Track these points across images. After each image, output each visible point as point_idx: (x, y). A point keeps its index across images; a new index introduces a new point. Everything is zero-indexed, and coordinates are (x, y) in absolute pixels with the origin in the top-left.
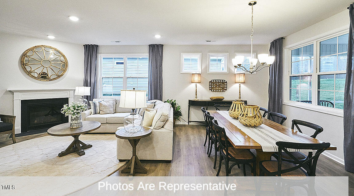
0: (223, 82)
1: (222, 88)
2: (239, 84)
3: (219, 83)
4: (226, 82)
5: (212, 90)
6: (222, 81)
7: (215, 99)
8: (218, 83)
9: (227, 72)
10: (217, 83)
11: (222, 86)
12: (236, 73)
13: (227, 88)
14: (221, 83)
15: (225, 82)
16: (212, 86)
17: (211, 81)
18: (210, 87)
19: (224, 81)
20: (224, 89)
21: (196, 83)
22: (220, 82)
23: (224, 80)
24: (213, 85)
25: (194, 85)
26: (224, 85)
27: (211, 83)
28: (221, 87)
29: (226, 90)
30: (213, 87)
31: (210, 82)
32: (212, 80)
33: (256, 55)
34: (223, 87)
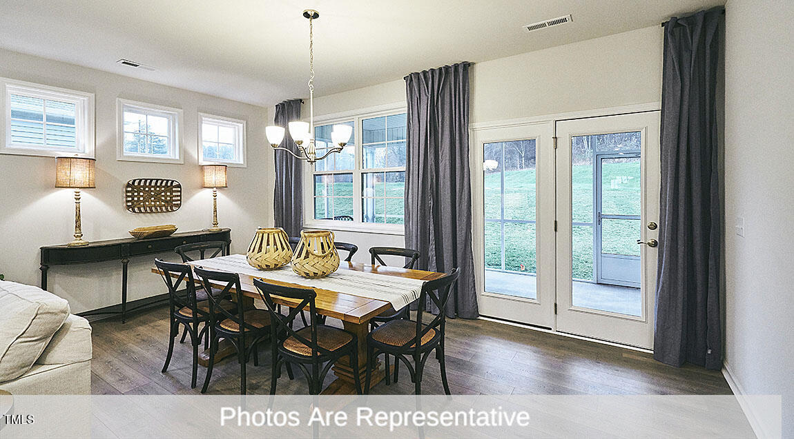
0: (169, 184)
1: (166, 202)
2: (212, 190)
3: (158, 189)
4: (179, 186)
5: (136, 209)
6: (167, 183)
7: (152, 235)
8: (152, 189)
9: (177, 157)
10: (150, 189)
11: (166, 196)
12: (202, 162)
13: (180, 200)
14: (163, 189)
15: (175, 187)
16: (133, 197)
17: (131, 183)
18: (129, 201)
19: (172, 183)
20: (172, 205)
21: (78, 190)
22: (158, 184)
23: (173, 181)
24: (136, 194)
25: (69, 194)
26: (171, 194)
27: (129, 189)
28: (163, 198)
29: (179, 206)
30: (136, 199)
31: (128, 185)
32: (134, 181)
33: (245, 125)
34: (169, 198)
